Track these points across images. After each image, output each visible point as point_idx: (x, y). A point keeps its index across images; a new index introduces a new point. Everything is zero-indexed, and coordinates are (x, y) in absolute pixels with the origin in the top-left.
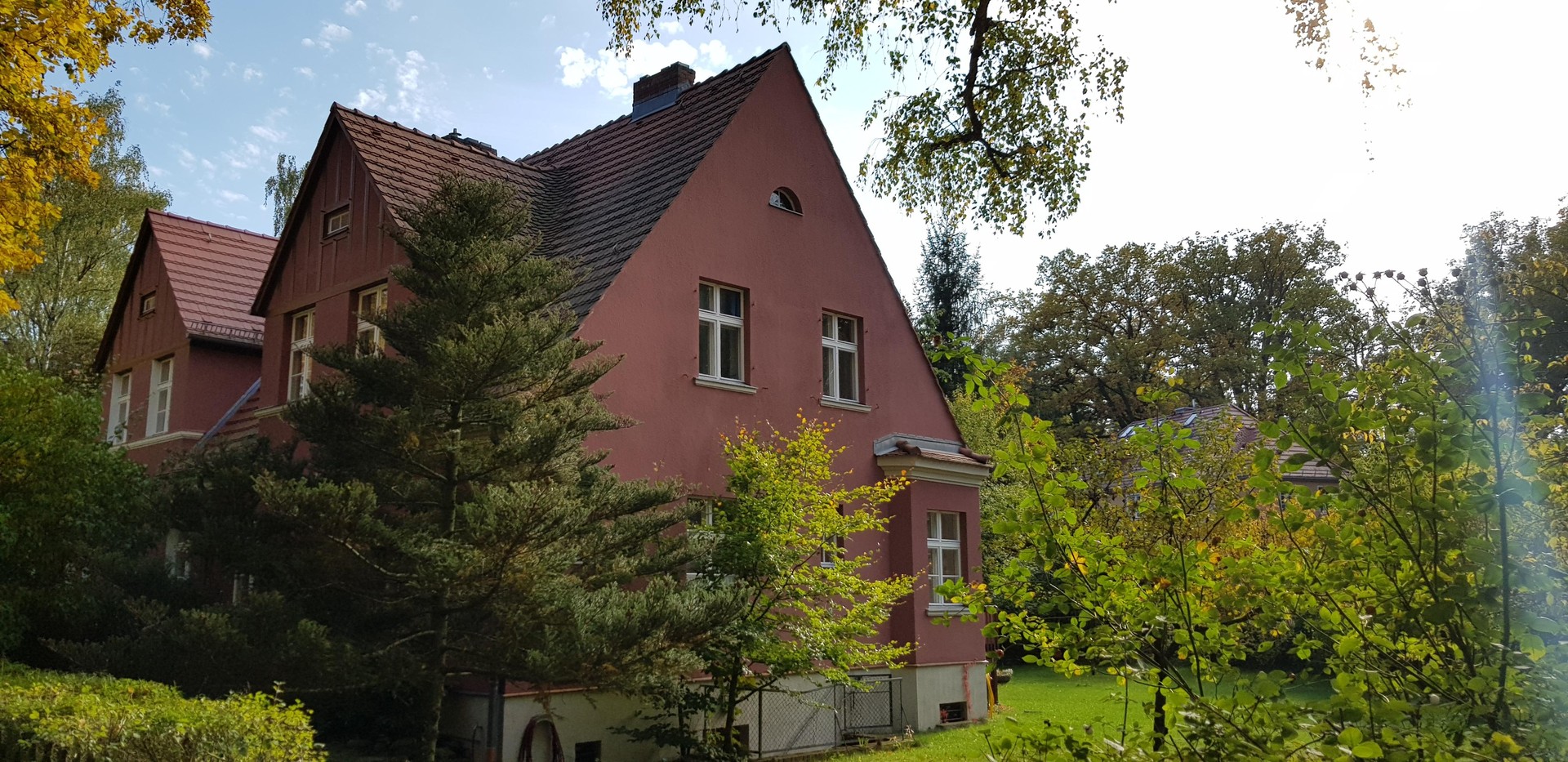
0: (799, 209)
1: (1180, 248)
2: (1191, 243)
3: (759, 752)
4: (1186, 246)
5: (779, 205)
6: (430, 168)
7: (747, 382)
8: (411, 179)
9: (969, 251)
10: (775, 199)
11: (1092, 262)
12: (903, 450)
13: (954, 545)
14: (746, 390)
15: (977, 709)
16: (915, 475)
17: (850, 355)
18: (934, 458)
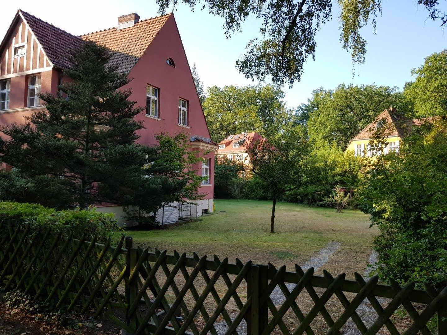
0: (174, 65)
1: (244, 89)
2: (248, 87)
3: (163, 223)
4: (246, 88)
5: (169, 63)
6: (53, 36)
7: (159, 117)
8: (48, 39)
9: (200, 83)
10: (168, 62)
11: (221, 90)
12: (198, 140)
13: (208, 167)
14: (159, 119)
15: (211, 210)
16: (200, 147)
17: (185, 111)
18: (206, 143)
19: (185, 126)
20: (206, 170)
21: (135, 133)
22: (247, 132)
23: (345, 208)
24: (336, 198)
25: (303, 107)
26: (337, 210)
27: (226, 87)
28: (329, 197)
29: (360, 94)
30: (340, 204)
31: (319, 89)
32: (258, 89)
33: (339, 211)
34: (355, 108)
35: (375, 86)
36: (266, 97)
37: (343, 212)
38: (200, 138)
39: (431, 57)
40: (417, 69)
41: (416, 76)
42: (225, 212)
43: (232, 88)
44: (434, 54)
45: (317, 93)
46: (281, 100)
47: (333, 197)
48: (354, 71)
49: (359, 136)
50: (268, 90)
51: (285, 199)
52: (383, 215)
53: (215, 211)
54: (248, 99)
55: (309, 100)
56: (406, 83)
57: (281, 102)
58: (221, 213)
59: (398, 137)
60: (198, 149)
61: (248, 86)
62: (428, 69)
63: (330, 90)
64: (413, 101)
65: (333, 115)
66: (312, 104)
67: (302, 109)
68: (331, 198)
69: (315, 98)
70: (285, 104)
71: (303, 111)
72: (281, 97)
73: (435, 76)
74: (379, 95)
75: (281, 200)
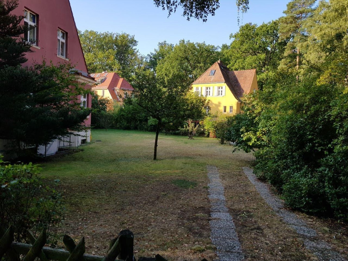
3: (45, 155)
7: (37, 45)
12: (77, 73)
13: (86, 100)
14: (37, 47)
15: (89, 140)
16: (79, 80)
17: (63, 43)
18: (84, 76)
19: (64, 58)
20: (84, 102)
21: (24, 55)
22: (107, 72)
23: (195, 135)
24: (188, 128)
25: (151, 56)
26: (188, 137)
27: (87, 31)
28: (183, 127)
29: (195, 49)
30: (191, 132)
31: (163, 42)
32: (115, 36)
33: (191, 137)
34: (190, 60)
35: (205, 44)
36: (122, 44)
37: (193, 139)
38: (79, 72)
39: (244, 26)
40: (233, 35)
41: (233, 39)
42: (101, 141)
43: (92, 33)
44: (246, 24)
45: (162, 45)
46: (134, 48)
47: (186, 127)
48: (239, 18)
49: (197, 81)
50: (124, 38)
51: (145, 129)
52: (248, 143)
53: (91, 141)
54: (107, 44)
55: (155, 50)
56: (223, 45)
57: (135, 49)
58: (98, 142)
59: (225, 83)
60: (77, 82)
61: (107, 32)
62: (242, 35)
63: (171, 44)
64: (230, 58)
65: (176, 63)
66: (158, 53)
67: (151, 57)
68: (184, 128)
69: (160, 49)
70: (137, 51)
71: (152, 59)
72: (134, 45)
73: (246, 41)
74: (208, 52)
75: (142, 130)
